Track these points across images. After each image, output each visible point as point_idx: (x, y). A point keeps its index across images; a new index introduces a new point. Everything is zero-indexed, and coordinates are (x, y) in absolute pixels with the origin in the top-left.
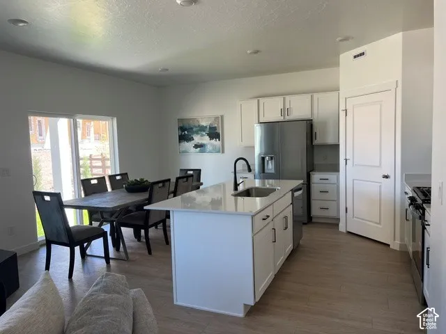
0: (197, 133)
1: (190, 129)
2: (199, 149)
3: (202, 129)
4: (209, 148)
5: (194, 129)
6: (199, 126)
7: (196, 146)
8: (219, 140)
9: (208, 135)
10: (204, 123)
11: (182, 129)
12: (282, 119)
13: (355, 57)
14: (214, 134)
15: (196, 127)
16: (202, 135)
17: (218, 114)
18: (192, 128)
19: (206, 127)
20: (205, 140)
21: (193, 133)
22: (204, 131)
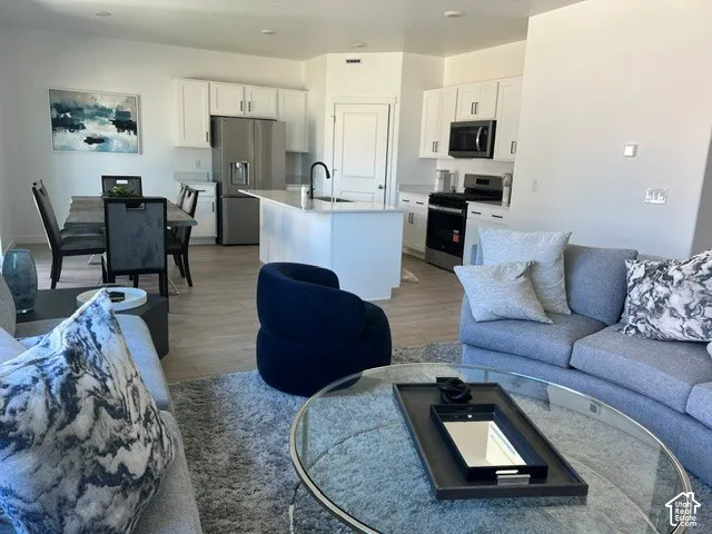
0: (92, 117)
1: (78, 110)
2: (95, 145)
3: (103, 112)
4: (116, 144)
5: (86, 112)
6: (96, 107)
7: (90, 141)
8: (135, 133)
9: (114, 123)
10: (106, 104)
11: (59, 108)
12: (240, 114)
13: (348, 61)
14: (125, 123)
15: (88, 107)
16: (103, 123)
17: (133, 91)
18: (80, 109)
19: (110, 111)
20: (110, 131)
21: (84, 117)
22: (106, 116)
